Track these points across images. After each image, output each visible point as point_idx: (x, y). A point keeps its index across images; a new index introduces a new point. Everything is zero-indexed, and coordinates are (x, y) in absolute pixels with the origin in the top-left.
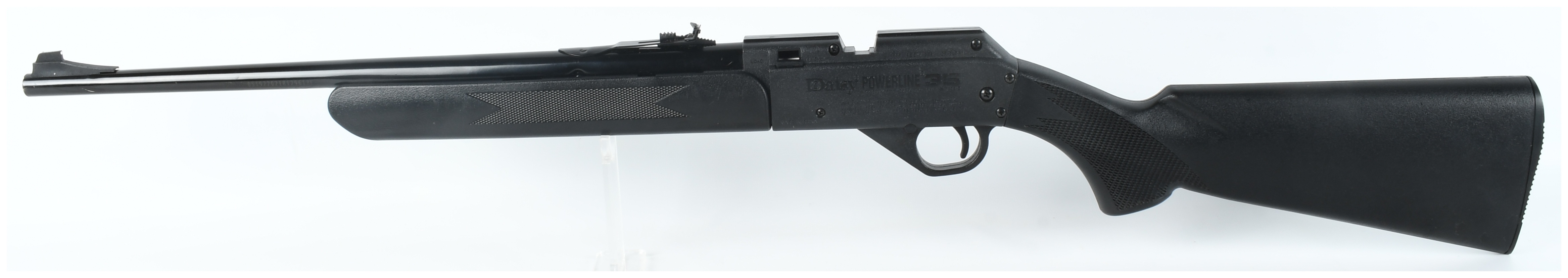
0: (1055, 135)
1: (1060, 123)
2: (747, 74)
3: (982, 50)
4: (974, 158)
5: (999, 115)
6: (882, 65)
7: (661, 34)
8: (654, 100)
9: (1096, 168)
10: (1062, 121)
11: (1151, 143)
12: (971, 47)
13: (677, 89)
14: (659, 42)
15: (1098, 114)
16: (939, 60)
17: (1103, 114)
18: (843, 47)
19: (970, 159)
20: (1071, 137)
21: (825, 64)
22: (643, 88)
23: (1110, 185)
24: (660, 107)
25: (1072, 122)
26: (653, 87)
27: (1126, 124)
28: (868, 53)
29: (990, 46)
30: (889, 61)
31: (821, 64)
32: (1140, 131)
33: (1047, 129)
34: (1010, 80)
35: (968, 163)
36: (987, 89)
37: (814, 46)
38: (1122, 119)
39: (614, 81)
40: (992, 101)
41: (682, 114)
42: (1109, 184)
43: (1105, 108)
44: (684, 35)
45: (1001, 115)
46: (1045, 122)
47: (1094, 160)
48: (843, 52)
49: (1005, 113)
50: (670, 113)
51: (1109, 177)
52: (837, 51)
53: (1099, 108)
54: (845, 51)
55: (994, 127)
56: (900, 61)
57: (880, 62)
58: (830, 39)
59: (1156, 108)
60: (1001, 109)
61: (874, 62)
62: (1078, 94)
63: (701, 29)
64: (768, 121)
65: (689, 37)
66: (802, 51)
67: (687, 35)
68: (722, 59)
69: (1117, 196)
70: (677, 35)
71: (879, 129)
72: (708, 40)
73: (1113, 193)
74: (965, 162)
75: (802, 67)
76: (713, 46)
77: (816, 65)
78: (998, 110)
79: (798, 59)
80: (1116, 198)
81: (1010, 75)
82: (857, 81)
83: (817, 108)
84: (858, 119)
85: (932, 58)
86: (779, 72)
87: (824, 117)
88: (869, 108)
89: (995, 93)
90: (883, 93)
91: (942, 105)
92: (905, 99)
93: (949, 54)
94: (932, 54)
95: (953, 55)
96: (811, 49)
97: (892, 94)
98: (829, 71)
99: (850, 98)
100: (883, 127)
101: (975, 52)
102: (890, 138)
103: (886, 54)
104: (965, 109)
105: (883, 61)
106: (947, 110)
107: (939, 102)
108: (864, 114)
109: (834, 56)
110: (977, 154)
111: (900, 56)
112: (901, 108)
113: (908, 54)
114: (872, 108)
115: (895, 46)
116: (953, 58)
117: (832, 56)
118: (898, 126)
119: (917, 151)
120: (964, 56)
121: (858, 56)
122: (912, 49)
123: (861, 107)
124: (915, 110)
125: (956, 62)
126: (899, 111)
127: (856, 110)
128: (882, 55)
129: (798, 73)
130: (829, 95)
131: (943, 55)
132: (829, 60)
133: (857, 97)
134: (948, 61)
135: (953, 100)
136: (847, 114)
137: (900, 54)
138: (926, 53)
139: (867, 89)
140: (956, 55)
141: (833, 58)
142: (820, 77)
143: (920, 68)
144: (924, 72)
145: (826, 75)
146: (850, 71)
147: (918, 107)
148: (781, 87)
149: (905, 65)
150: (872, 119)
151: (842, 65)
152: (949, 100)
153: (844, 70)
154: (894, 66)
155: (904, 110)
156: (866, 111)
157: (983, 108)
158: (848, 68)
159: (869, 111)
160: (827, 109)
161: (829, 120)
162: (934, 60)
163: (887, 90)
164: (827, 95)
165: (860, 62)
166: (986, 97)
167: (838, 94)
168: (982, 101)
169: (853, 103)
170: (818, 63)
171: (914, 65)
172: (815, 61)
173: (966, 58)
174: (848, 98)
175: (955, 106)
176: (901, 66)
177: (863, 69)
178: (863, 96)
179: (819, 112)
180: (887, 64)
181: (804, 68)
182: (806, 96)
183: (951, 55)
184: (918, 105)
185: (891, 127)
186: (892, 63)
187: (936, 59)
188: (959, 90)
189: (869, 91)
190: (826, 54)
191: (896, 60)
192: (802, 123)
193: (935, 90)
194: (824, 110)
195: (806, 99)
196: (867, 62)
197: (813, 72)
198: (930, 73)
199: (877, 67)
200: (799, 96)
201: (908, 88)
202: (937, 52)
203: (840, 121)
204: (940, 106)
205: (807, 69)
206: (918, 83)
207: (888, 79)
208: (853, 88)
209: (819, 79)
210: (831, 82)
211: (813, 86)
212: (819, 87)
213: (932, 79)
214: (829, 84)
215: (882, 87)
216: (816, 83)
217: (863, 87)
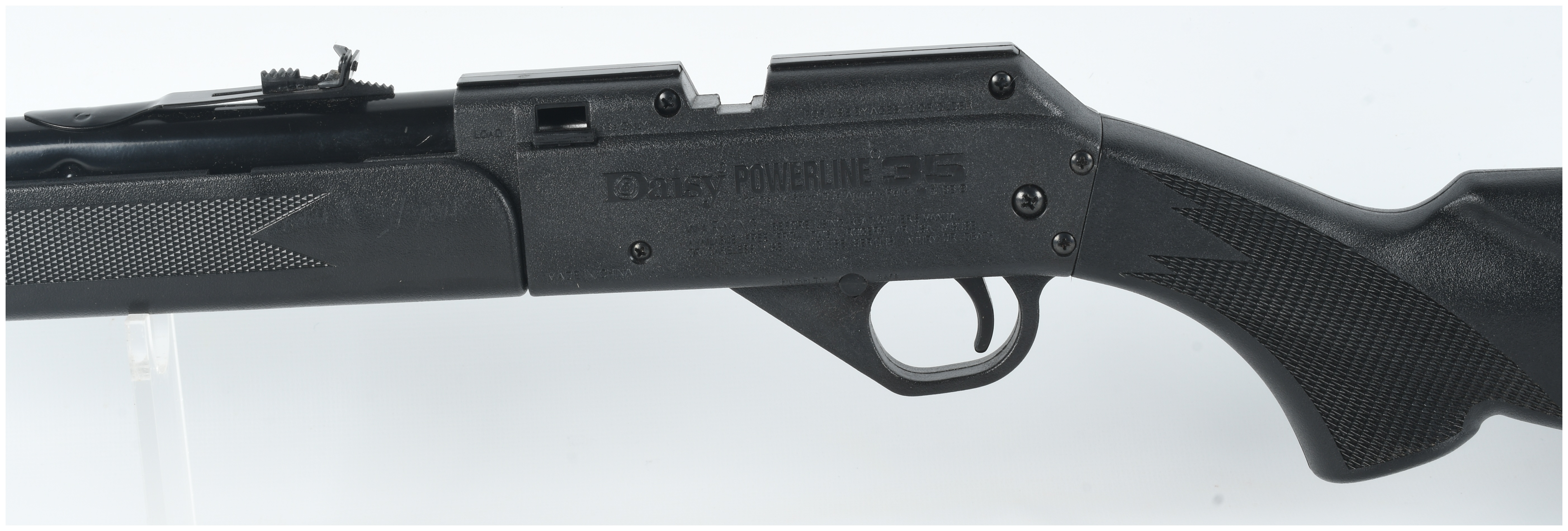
0: (1193, 295)
1: (1205, 266)
2: (467, 164)
3: (1014, 97)
4: (1007, 350)
5: (1059, 249)
6: (780, 138)
7: (264, 74)
8: (248, 228)
9: (1294, 370)
10: (1208, 260)
11: (1424, 310)
12: (988, 92)
13: (303, 204)
14: (261, 93)
15: (1293, 242)
16: (915, 122)
17: (1305, 243)
18: (690, 96)
19: (999, 353)
20: (1232, 298)
21: (647, 137)
22: (222, 201)
23: (1330, 411)
24: (263, 245)
25: (1233, 262)
26: (245, 199)
27: (1362, 267)
28: (748, 110)
29: (1035, 87)
30: (797, 128)
31: (638, 138)
32: (1395, 283)
33: (1173, 281)
34: (1082, 167)
35: (994, 362)
36: (1029, 189)
37: (622, 94)
38: (1352, 253)
39: (154, 186)
40: (1040, 217)
41: (315, 261)
42: (1326, 409)
43: (1311, 230)
44: (319, 75)
45: (1065, 249)
46: (1168, 263)
47: (1288, 352)
48: (688, 107)
49: (1072, 245)
50: (287, 258)
51: (1324, 392)
52: (674, 106)
53: (1297, 229)
54: (694, 107)
55: (1050, 278)
56: (823, 127)
57: (775, 130)
58: (658, 78)
59: (1434, 227)
60: (1065, 235)
61: (761, 131)
62: (1246, 197)
63: (359, 59)
64: (518, 274)
65: (329, 79)
66: (593, 107)
67: (326, 75)
68: (406, 131)
69: (1346, 436)
70: (302, 74)
71: (781, 287)
72: (375, 85)
73: (1336, 429)
74: (987, 361)
75: (594, 144)
76: (388, 100)
77: (625, 139)
78: (1057, 238)
79: (585, 126)
80: (1343, 442)
81: (1081, 154)
82: (722, 176)
83: (633, 241)
84: (727, 264)
85: (897, 117)
86: (541, 157)
87: (647, 260)
88: (753, 238)
89: (1049, 199)
90: (785, 202)
91: (923, 228)
92: (837, 216)
93: (936, 109)
94: (897, 109)
95: (948, 110)
96: (614, 103)
97: (807, 205)
98: (656, 153)
99: (707, 216)
100: (786, 283)
101: (1000, 101)
102: (807, 308)
103: (790, 110)
104: (979, 236)
105: (783, 127)
106: (939, 238)
107: (917, 221)
108: (742, 252)
109: (669, 117)
110: (1014, 341)
111: (823, 114)
112: (828, 238)
113: (840, 110)
114: (759, 238)
115: (810, 91)
116: (948, 118)
117: (665, 117)
118: (826, 279)
119: (873, 336)
120: (973, 112)
121: (725, 118)
122: (851, 98)
123: (734, 236)
124: (861, 242)
125: (954, 127)
126: (824, 244)
127: (722, 244)
128: (779, 112)
129: (584, 159)
130: (659, 209)
131: (922, 111)
132: (657, 126)
133: (725, 213)
134: (936, 124)
135: (950, 215)
136: (702, 254)
137: (823, 110)
138: (883, 107)
139: (747, 193)
140: (955, 110)
141: (665, 122)
142: (636, 166)
143: (870, 141)
144: (879, 152)
145: (651, 163)
146: (707, 152)
147: (868, 235)
148: (544, 192)
149: (835, 135)
150: (760, 263)
151: (687, 140)
152: (940, 215)
153: (693, 150)
154: (808, 139)
155: (837, 241)
156: (746, 246)
157: (1022, 235)
158: (701, 145)
159: (752, 245)
160: (655, 242)
161: (659, 269)
162: (903, 122)
163: (795, 195)
164: (653, 208)
165: (729, 131)
166: (1027, 207)
167: (679, 206)
168: (1019, 217)
169: (715, 228)
170: (632, 133)
171: (856, 135)
172: (624, 130)
173: (977, 115)
174: (704, 216)
175: (955, 230)
176: (825, 138)
177: (738, 147)
178: (736, 210)
179: (636, 250)
180: (790, 135)
181: (598, 146)
182: (606, 213)
183: (941, 110)
184: (867, 229)
185: (806, 282)
186: (805, 131)
187: (908, 120)
188: (963, 192)
189: (751, 198)
190: (649, 114)
191: (813, 126)
192: (598, 277)
193: (906, 193)
194: (648, 245)
195: (606, 220)
196: (745, 130)
197: (620, 156)
198: (893, 154)
199: (769, 142)
200: (589, 213)
201: (844, 189)
202: (910, 103)
203: (686, 269)
204: (921, 230)
205: (605, 148)
206: (866, 177)
207: (795, 169)
208: (713, 193)
209: (633, 172)
210: (661, 180)
211: (620, 188)
212: (634, 191)
213: (899, 168)
214: (658, 183)
215: (783, 188)
216: (626, 181)
217: (738, 190)
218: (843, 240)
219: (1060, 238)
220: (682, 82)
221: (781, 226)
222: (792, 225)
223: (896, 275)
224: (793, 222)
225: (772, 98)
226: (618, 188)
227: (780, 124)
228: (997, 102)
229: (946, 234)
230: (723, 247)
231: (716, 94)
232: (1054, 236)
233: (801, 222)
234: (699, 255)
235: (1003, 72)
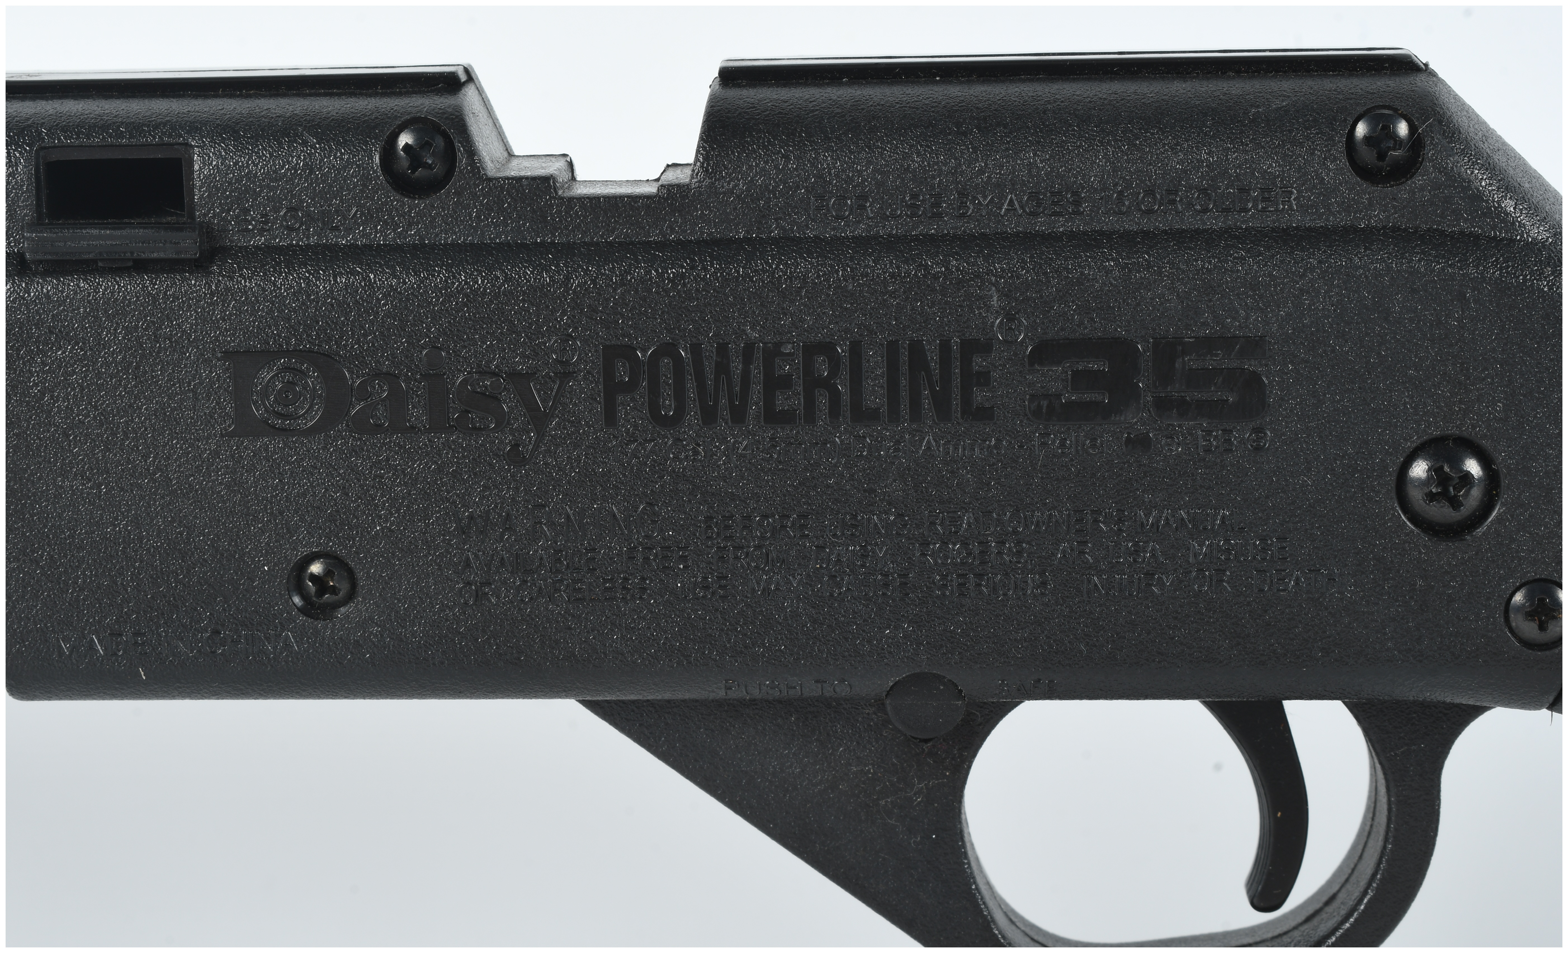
3: (1418, 180)
4: (1339, 908)
5: (1527, 628)
6: (737, 269)
12: (1344, 161)
16: (1127, 241)
18: (487, 148)
19: (1313, 915)
21: (355, 253)
28: (652, 189)
29: (1474, 155)
30: (788, 244)
31: (328, 255)
36: (1447, 450)
40: (1480, 531)
45: (1542, 628)
48: (476, 172)
52: (438, 168)
54: (495, 172)
56: (863, 243)
57: (723, 246)
60: (1544, 589)
61: (685, 248)
66: (203, 162)
71: (719, 704)
74: (1280, 935)
77: (291, 256)
78: (1520, 596)
82: (566, 374)
83: (303, 551)
84: (570, 628)
85: (1079, 225)
86: (47, 296)
87: (343, 610)
88: (646, 559)
89: (1505, 482)
90: (744, 456)
91: (1135, 551)
92: (890, 504)
93: (1190, 205)
94: (1077, 203)
95: (1227, 210)
96: (264, 148)
97: (806, 469)
98: (378, 300)
99: (517, 489)
100: (734, 694)
101: (1377, 190)
102: (791, 766)
103: (770, 192)
104: (1297, 580)
105: (748, 240)
106: (1181, 582)
107: (1120, 530)
108: (614, 598)
109: (420, 198)
110: (1363, 883)
111: (862, 207)
112: (863, 566)
113: (914, 196)
114: (665, 557)
115: (830, 139)
116: (1226, 233)
117: (409, 197)
118: (850, 686)
119: (970, 853)
120: (1297, 220)
121: (583, 207)
122: (945, 165)
123: (593, 550)
124: (955, 584)
125: (1243, 258)
126: (849, 583)
127: (558, 571)
128: (739, 197)
129: (171, 308)
130: (380, 462)
131: (1150, 212)
132: (385, 222)
133: (569, 482)
134: (1190, 249)
135: (1216, 515)
136: (498, 597)
137: (863, 197)
138: (1038, 193)
139: (636, 426)
140: (1247, 210)
141: (410, 211)
142: (318, 335)
143: (998, 291)
144: (1020, 322)
145: (362, 327)
146: (523, 301)
147: (977, 562)
148: (52, 397)
149: (898, 267)
150: (666, 632)
151: (468, 264)
152: (1188, 513)
153: (484, 293)
154: (819, 277)
155: (886, 575)
156: (626, 579)
157: (1420, 582)
158: (507, 279)
159: (643, 579)
160: (365, 557)
161: (376, 636)
162: (1095, 240)
163: (772, 439)
164: (364, 460)
165: (592, 244)
166: (1439, 502)
167: (440, 456)
168: (1416, 530)
169: (541, 523)
170: (313, 240)
171: (958, 269)
172: (290, 229)
173: (1310, 229)
174: (509, 488)
175: (1228, 559)
176: (867, 275)
177: (615, 290)
178: (603, 474)
179: (313, 578)
180: (767, 263)
181: (211, 273)
182: (227, 467)
183: (1205, 210)
184: (976, 548)
185: (792, 692)
186: (810, 254)
187: (1109, 235)
188: (1258, 449)
189: (646, 441)
190: (365, 186)
191: (835, 239)
192: (199, 651)
193: (1094, 446)
194: (347, 565)
195: (228, 487)
196: (639, 243)
197: (273, 303)
198: (1062, 329)
199: (704, 279)
200: (179, 466)
201: (914, 426)
202: (1116, 185)
203: (453, 640)
204: (1130, 554)
205: (232, 279)
206: (980, 396)
207: (777, 360)
208: (539, 420)
209: (310, 351)
210: (390, 377)
211: (272, 398)
212: (311, 407)
213: (1076, 373)
214: (380, 387)
215: (738, 416)
216: (288, 377)
217: (610, 417)
218: (906, 576)
219: (1529, 597)
220: (465, 104)
221: (727, 527)
222: (760, 524)
223: (1051, 681)
224: (765, 517)
225: (719, 155)
226: (265, 394)
227: (738, 232)
228: (1367, 192)
229: (1200, 571)
230: (561, 581)
231: (565, 155)
232: (1512, 589)
233: (788, 517)
234: (490, 601)
235: (1388, 107)
